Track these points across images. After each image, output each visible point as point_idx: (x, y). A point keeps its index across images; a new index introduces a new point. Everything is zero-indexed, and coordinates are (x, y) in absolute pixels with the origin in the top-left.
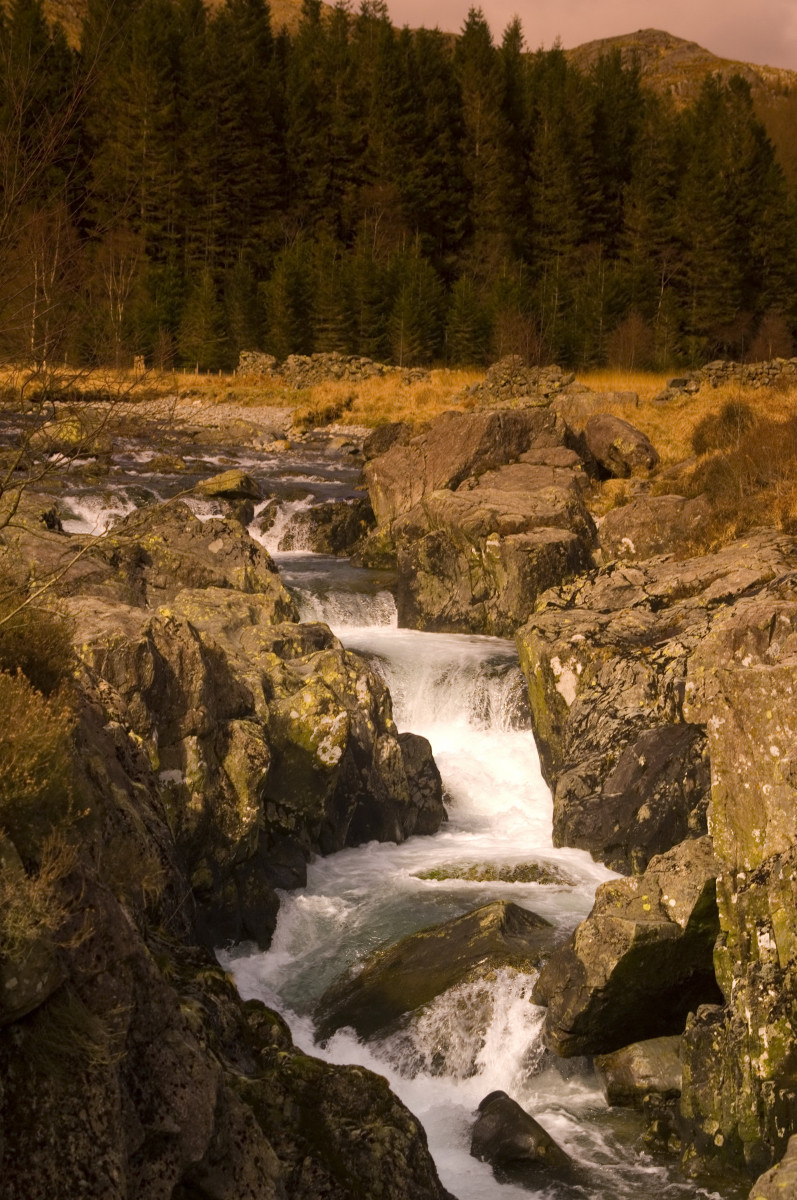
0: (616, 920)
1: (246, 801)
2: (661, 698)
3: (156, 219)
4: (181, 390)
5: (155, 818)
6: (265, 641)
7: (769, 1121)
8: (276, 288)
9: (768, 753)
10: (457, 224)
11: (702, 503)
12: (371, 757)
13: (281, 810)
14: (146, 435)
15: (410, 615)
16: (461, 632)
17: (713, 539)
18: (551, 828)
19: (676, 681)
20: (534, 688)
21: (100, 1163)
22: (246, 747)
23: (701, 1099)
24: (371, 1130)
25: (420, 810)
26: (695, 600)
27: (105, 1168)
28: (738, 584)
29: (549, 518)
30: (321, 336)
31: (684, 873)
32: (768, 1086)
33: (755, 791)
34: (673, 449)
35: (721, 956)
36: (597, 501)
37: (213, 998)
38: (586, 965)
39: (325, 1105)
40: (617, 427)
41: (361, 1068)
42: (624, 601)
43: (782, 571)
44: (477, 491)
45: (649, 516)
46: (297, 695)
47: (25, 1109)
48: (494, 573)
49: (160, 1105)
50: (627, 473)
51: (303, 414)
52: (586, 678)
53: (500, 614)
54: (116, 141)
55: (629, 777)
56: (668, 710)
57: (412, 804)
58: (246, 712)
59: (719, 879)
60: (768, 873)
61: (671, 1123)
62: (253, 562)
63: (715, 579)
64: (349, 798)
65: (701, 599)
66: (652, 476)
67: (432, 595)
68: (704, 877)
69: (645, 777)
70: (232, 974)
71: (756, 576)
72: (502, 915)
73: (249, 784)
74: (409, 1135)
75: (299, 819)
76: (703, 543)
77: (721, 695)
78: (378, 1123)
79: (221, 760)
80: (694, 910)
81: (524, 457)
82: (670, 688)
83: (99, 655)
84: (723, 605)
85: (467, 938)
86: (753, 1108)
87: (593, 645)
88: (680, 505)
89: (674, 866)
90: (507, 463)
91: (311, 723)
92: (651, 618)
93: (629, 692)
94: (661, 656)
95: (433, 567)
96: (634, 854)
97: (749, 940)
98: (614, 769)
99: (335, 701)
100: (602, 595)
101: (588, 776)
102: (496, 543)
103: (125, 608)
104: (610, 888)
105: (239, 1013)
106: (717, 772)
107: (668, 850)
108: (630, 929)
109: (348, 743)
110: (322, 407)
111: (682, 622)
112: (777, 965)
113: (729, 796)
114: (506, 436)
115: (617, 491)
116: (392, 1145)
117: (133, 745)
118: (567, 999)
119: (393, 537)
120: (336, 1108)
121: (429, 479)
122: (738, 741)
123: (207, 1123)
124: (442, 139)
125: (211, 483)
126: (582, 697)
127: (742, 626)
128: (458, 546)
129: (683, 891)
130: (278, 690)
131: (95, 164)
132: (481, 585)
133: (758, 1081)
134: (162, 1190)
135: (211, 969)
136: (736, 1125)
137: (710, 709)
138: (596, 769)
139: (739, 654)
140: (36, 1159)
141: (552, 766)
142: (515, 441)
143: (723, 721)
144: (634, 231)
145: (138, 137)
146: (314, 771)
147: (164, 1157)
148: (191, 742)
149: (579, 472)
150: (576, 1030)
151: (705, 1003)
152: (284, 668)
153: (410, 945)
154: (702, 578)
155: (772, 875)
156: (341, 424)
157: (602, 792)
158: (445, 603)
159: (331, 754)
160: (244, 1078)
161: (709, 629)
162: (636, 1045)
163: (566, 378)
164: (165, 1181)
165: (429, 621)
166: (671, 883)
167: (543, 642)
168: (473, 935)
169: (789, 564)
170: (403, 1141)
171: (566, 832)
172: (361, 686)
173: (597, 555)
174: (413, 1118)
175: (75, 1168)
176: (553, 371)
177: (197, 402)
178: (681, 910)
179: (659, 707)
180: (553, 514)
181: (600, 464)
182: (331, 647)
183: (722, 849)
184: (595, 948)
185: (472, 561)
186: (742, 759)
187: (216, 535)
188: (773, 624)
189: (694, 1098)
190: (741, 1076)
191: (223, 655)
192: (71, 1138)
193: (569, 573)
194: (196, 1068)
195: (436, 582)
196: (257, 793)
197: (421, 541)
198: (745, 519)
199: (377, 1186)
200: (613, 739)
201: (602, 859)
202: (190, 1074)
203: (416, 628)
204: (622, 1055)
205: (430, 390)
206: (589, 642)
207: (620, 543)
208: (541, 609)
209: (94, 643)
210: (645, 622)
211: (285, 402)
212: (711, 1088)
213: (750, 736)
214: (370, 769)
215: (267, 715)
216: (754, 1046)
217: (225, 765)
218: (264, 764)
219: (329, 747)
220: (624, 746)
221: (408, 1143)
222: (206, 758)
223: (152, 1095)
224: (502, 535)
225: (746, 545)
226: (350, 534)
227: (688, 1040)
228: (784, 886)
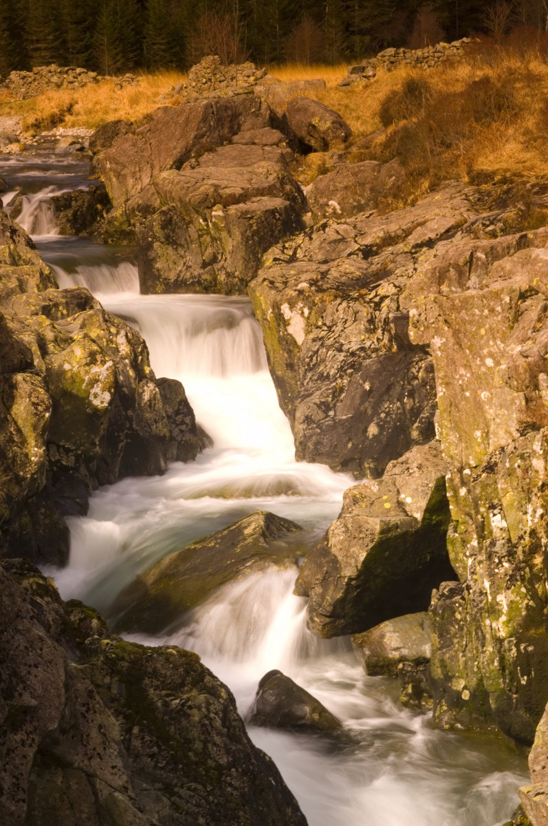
0: (363, 518)
1: (33, 443)
2: (380, 331)
6: (34, 306)
7: (510, 673)
9: (484, 364)
11: (396, 165)
12: (134, 400)
13: (61, 450)
15: (151, 282)
16: (196, 292)
17: (410, 195)
18: (294, 450)
19: (391, 315)
20: (268, 331)
22: (30, 396)
23: (448, 661)
24: (188, 699)
25: (179, 443)
26: (401, 247)
28: (436, 230)
29: (264, 189)
30: (36, 54)
31: (417, 474)
32: (510, 642)
33: (475, 398)
34: (362, 124)
35: (453, 543)
36: (302, 172)
37: (39, 600)
38: (340, 558)
39: (147, 681)
40: (313, 108)
41: (175, 647)
42: (339, 252)
43: (472, 217)
44: (196, 170)
45: (350, 181)
46: (68, 349)
48: (220, 240)
49: (18, 684)
50: (325, 147)
51: (31, 120)
52: (313, 320)
53: (228, 275)
55: (357, 401)
56: (386, 341)
57: (172, 438)
58: (27, 366)
59: (448, 476)
60: (496, 464)
61: (423, 685)
62: (14, 241)
63: (416, 227)
64: (119, 436)
65: (405, 245)
66: (347, 148)
67: (167, 262)
68: (434, 476)
69: (372, 400)
70: (53, 579)
71: (452, 222)
72: (262, 523)
73: (35, 427)
74: (221, 701)
75: (77, 457)
76: (402, 198)
77: (440, 318)
78: (194, 693)
79: (9, 409)
80: (428, 504)
81: (236, 138)
82: (386, 322)
84: (425, 249)
85: (234, 545)
86: (496, 664)
87: (317, 291)
88: (377, 168)
89: (408, 469)
90: (222, 144)
91: (82, 373)
92: (364, 265)
93: (351, 328)
94: (376, 296)
95: (167, 237)
96: (366, 465)
97: (483, 522)
98: (343, 395)
99: (101, 353)
100: (320, 249)
101: (322, 403)
102: (220, 213)
104: (355, 492)
105: (62, 611)
106: (441, 384)
107: (401, 456)
108: (375, 525)
109: (115, 388)
110: (46, 114)
111: (391, 266)
112: (509, 540)
113: (453, 404)
114: (220, 122)
115: (320, 162)
116: (208, 710)
118: (325, 589)
119: (129, 215)
120: (156, 683)
121: (156, 163)
122: (457, 356)
123: (59, 696)
126: (311, 336)
127: (444, 264)
128: (187, 218)
129: (417, 489)
130: (51, 347)
132: (210, 251)
133: (499, 641)
134: (25, 757)
135: (34, 576)
136: (481, 680)
137: (432, 331)
138: (328, 396)
141: (288, 399)
142: (227, 125)
143: (444, 340)
146: (88, 414)
147: (24, 728)
149: (284, 148)
150: (333, 615)
151: (445, 580)
152: (54, 327)
153: (185, 556)
154: (404, 227)
155: (499, 465)
156: (65, 127)
157: (335, 415)
158: (180, 268)
159: (101, 399)
160: (74, 664)
161: (415, 269)
162: (387, 623)
163: (259, 73)
164: (27, 749)
165: (167, 285)
166: (407, 484)
167: (273, 292)
168: (239, 542)
169: (477, 211)
170: (217, 706)
171: (307, 451)
172: (121, 340)
173: (307, 218)
174: (223, 686)
176: (248, 67)
178: (417, 506)
179: (378, 339)
180: (266, 185)
181: (301, 141)
182: (92, 308)
183: (449, 451)
184: (346, 543)
185: (200, 230)
186: (462, 371)
188: (471, 261)
189: (442, 661)
190: (484, 637)
191: (2, 318)
193: (285, 235)
194: (45, 650)
195: (170, 250)
196: (42, 435)
197: (155, 216)
198: (436, 175)
199: (198, 745)
200: (341, 369)
201: (339, 471)
202: (40, 656)
203: (156, 293)
204: (376, 632)
205: (140, 93)
206: (313, 288)
207: (327, 205)
208: (268, 264)
210: (359, 268)
211: (13, 112)
212: (456, 652)
213: (468, 351)
214: (134, 411)
215: (44, 369)
216: (493, 611)
217: (13, 413)
218: (46, 410)
219: (100, 393)
220: (351, 375)
221: (221, 707)
223: (10, 676)
224: (225, 206)
225: (438, 197)
226: (89, 217)
227: (435, 612)
228: (510, 473)
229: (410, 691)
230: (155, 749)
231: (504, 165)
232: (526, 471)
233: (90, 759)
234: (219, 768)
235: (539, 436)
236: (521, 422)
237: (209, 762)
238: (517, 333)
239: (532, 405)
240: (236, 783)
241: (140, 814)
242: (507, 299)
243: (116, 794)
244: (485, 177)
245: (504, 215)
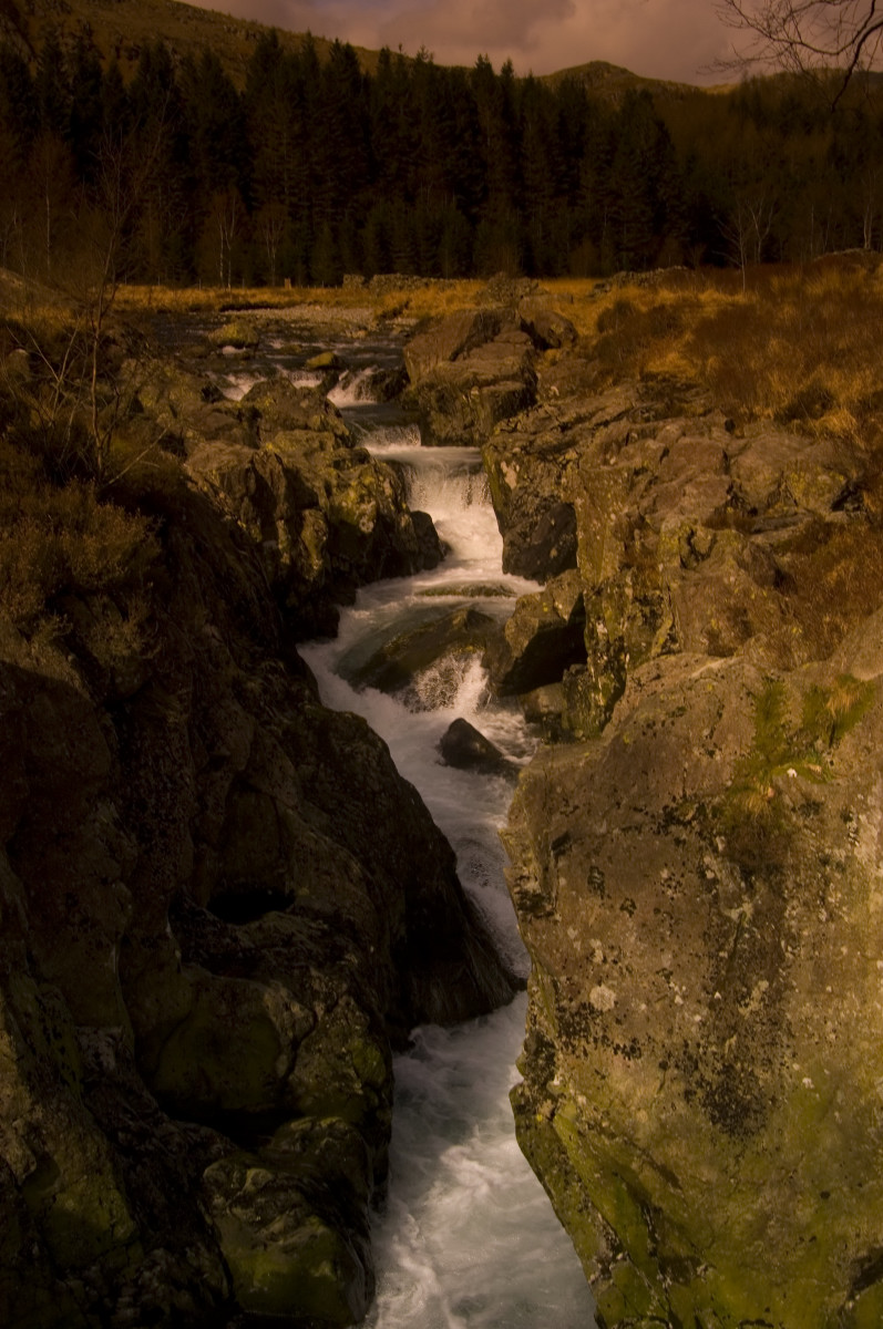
0: (528, 618)
1: (315, 557)
3: (294, 195)
4: (308, 301)
5: (253, 571)
6: (329, 460)
8: (369, 233)
9: (609, 518)
10: (478, 189)
11: (597, 364)
12: (394, 527)
14: (284, 330)
15: (428, 439)
16: (458, 446)
20: (493, 481)
21: (179, 774)
22: (313, 525)
23: (573, 718)
24: (356, 747)
25: (426, 557)
26: (587, 424)
27: (182, 777)
28: (611, 414)
29: (509, 376)
31: (567, 589)
34: (586, 329)
36: (542, 364)
37: (270, 676)
38: (511, 644)
39: (331, 734)
40: (553, 318)
41: (351, 713)
42: (545, 427)
43: (637, 405)
44: (467, 361)
45: (567, 373)
46: (346, 492)
47: (134, 747)
48: (477, 411)
49: (218, 741)
50: (559, 345)
51: (380, 312)
52: (521, 474)
53: (481, 435)
54: (267, 146)
55: (546, 532)
57: (420, 553)
58: (314, 504)
59: (585, 592)
60: (602, 590)
62: (326, 412)
63: (598, 411)
64: (381, 551)
65: (589, 424)
66: (573, 347)
67: (439, 424)
68: (578, 591)
69: (554, 532)
71: (622, 409)
72: (466, 616)
73: (316, 547)
75: (351, 565)
76: (594, 389)
77: (581, 486)
78: (361, 743)
79: (299, 533)
80: (572, 610)
81: (496, 338)
83: (223, 476)
84: (602, 427)
85: (445, 631)
86: (597, 723)
87: (525, 454)
88: (586, 365)
89: (561, 585)
90: (486, 342)
91: (354, 509)
92: (560, 436)
93: (546, 481)
94: (564, 459)
95: (440, 408)
97: (593, 628)
98: (537, 528)
99: (369, 495)
100: (533, 423)
101: (522, 532)
102: (477, 392)
103: (238, 447)
104: (524, 600)
106: (581, 530)
107: (558, 576)
108: (535, 622)
109: (378, 519)
110: (390, 308)
111: (578, 438)
112: (608, 642)
113: (588, 544)
114: (485, 327)
115: (552, 357)
116: (368, 755)
117: (240, 529)
118: (500, 665)
119: (419, 391)
120: (337, 735)
121: (440, 354)
122: (592, 512)
124: (467, 136)
125: (314, 361)
126: (519, 485)
127: (610, 440)
128: (454, 395)
129: (566, 600)
130: (334, 490)
131: (255, 162)
132: (469, 418)
133: (600, 708)
134: (222, 787)
137: (575, 494)
138: (526, 528)
139: (608, 456)
140: (142, 773)
141: (504, 527)
142: (491, 329)
143: (584, 500)
144: (587, 188)
145: (281, 144)
146: (358, 537)
147: (222, 769)
148: (280, 524)
149: (530, 346)
150: (506, 681)
151: (576, 664)
152: (339, 476)
153: (415, 636)
154: (591, 411)
155: (604, 591)
156: (403, 318)
157: (530, 541)
158: (448, 429)
159: (367, 526)
160: (286, 721)
161: (592, 442)
162: (541, 688)
163: (533, 284)
164: (224, 781)
165: (439, 441)
166: (560, 595)
167: (496, 454)
168: (449, 629)
169: (642, 401)
170: (375, 753)
171: (510, 565)
172: (386, 485)
173: (538, 397)
174: (380, 739)
175: (165, 779)
176: (525, 280)
177: (318, 308)
178: (565, 610)
180: (511, 373)
181: (543, 340)
183: (585, 575)
184: (516, 634)
185: (463, 403)
186: (595, 522)
187: (305, 397)
188: (627, 438)
189: (569, 717)
191: (298, 471)
192: (161, 762)
194: (239, 719)
195: (442, 417)
196: (321, 552)
197: (433, 393)
198: (618, 374)
199: (360, 778)
200: (537, 510)
201: (532, 579)
202: (235, 723)
203: (432, 446)
204: (533, 694)
205: (456, 294)
206: (523, 452)
207: (550, 389)
208: (497, 432)
209: (219, 469)
210: (556, 439)
211: (369, 305)
212: (577, 712)
213: (599, 509)
214: (394, 533)
215: (327, 505)
216: (595, 687)
217: (302, 536)
218: (325, 535)
219: (366, 522)
220: (543, 514)
221: (379, 754)
222: (290, 532)
223: (213, 736)
224: (480, 387)
225: (618, 390)
226: (396, 389)
227: (565, 685)
228: (610, 597)
229: (549, 735)
230: (333, 779)
231: (666, 369)
232: (621, 595)
233: (273, 787)
234: (374, 793)
235: (630, 573)
236: (620, 562)
237: (368, 789)
238: (631, 499)
239: (629, 551)
240: (384, 802)
241: (304, 824)
242: (626, 475)
243: (290, 812)
244: (652, 377)
245: (656, 406)
